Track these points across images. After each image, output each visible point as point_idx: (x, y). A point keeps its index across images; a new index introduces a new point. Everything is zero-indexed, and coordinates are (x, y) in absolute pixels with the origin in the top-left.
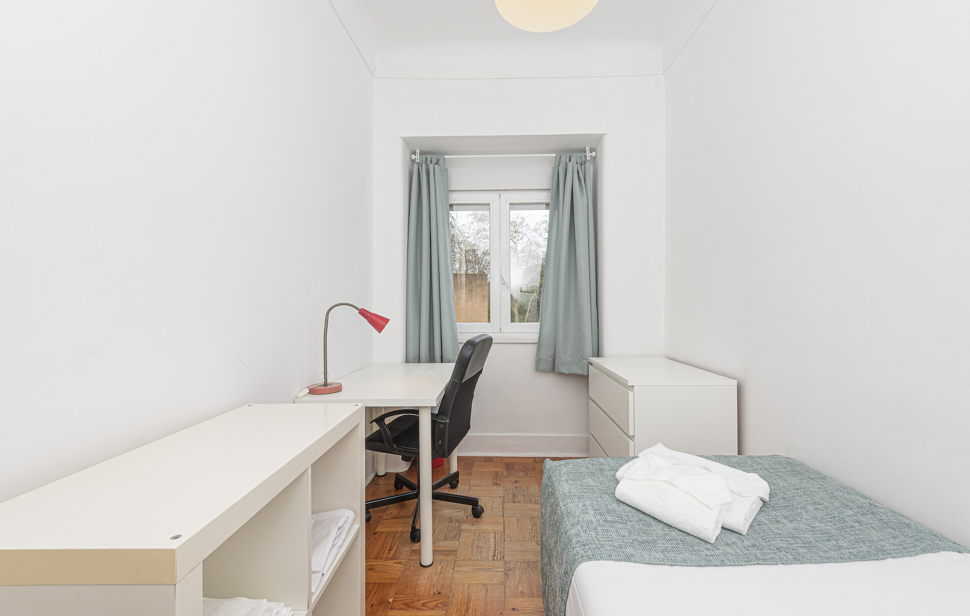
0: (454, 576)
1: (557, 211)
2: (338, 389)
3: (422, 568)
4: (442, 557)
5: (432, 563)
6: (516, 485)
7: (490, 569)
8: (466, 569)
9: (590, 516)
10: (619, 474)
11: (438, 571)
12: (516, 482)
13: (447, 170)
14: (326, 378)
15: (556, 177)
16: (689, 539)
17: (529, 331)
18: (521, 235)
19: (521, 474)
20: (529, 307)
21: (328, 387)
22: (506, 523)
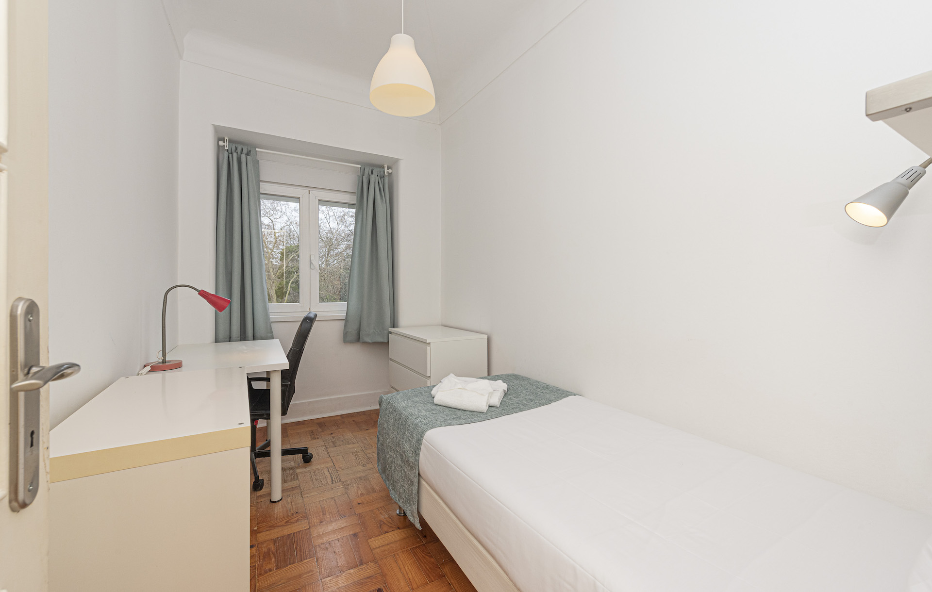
0: (304, 500)
1: (362, 210)
2: (178, 365)
3: (274, 504)
4: (288, 493)
5: (281, 500)
6: (333, 435)
7: (332, 489)
8: (312, 494)
9: (424, 412)
10: (433, 392)
11: (289, 501)
12: (332, 434)
13: (258, 162)
14: (164, 355)
15: (360, 184)
16: (475, 413)
17: (338, 309)
18: (279, 214)
19: (334, 428)
20: (289, 289)
21: (167, 364)
22: (334, 460)
